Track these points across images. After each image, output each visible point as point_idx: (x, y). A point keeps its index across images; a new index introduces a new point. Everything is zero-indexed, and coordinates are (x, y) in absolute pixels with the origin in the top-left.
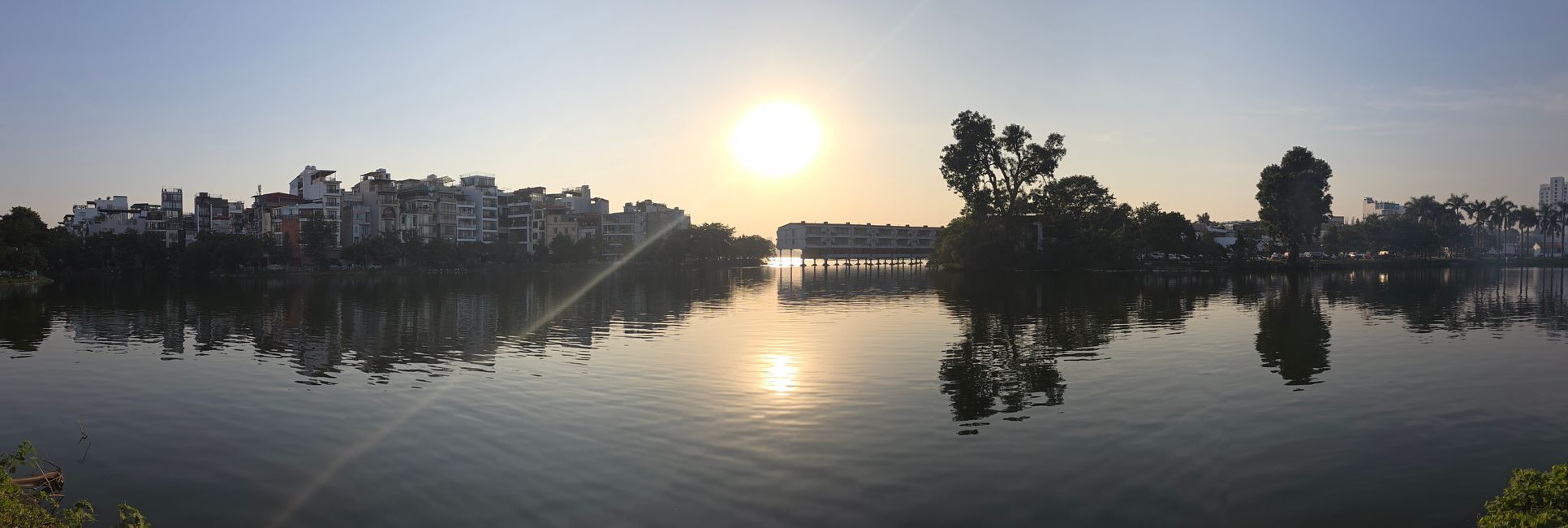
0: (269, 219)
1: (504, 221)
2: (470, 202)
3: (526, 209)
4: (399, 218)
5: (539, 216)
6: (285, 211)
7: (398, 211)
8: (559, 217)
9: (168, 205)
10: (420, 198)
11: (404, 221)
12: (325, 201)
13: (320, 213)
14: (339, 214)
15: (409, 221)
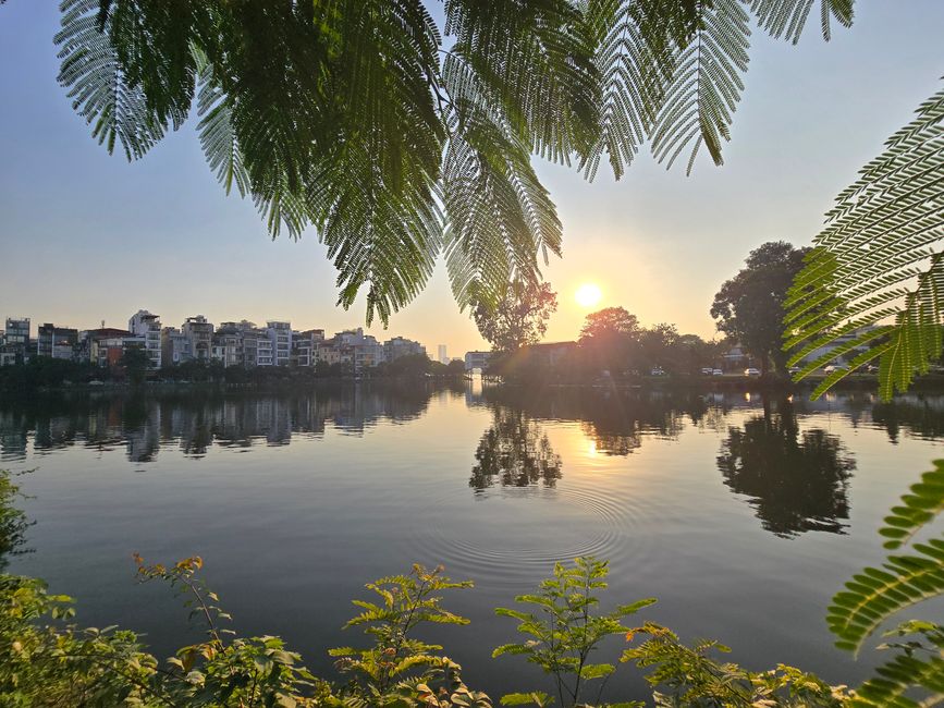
0: (96, 348)
1: (295, 351)
2: (270, 339)
3: (308, 344)
4: (210, 349)
5: (315, 349)
6: (111, 342)
7: (210, 344)
8: (328, 349)
9: (12, 331)
10: (229, 336)
11: (214, 351)
12: (147, 336)
13: (142, 345)
14: (160, 345)
15: (219, 350)
